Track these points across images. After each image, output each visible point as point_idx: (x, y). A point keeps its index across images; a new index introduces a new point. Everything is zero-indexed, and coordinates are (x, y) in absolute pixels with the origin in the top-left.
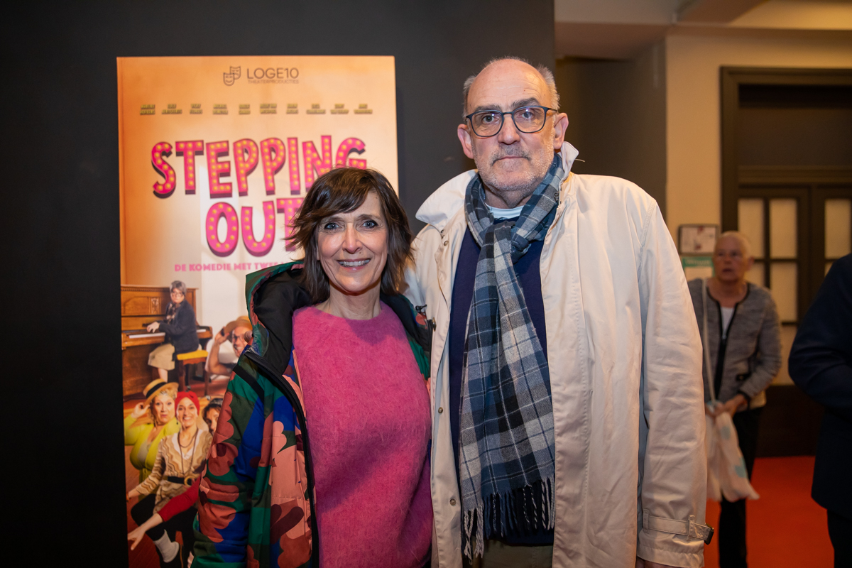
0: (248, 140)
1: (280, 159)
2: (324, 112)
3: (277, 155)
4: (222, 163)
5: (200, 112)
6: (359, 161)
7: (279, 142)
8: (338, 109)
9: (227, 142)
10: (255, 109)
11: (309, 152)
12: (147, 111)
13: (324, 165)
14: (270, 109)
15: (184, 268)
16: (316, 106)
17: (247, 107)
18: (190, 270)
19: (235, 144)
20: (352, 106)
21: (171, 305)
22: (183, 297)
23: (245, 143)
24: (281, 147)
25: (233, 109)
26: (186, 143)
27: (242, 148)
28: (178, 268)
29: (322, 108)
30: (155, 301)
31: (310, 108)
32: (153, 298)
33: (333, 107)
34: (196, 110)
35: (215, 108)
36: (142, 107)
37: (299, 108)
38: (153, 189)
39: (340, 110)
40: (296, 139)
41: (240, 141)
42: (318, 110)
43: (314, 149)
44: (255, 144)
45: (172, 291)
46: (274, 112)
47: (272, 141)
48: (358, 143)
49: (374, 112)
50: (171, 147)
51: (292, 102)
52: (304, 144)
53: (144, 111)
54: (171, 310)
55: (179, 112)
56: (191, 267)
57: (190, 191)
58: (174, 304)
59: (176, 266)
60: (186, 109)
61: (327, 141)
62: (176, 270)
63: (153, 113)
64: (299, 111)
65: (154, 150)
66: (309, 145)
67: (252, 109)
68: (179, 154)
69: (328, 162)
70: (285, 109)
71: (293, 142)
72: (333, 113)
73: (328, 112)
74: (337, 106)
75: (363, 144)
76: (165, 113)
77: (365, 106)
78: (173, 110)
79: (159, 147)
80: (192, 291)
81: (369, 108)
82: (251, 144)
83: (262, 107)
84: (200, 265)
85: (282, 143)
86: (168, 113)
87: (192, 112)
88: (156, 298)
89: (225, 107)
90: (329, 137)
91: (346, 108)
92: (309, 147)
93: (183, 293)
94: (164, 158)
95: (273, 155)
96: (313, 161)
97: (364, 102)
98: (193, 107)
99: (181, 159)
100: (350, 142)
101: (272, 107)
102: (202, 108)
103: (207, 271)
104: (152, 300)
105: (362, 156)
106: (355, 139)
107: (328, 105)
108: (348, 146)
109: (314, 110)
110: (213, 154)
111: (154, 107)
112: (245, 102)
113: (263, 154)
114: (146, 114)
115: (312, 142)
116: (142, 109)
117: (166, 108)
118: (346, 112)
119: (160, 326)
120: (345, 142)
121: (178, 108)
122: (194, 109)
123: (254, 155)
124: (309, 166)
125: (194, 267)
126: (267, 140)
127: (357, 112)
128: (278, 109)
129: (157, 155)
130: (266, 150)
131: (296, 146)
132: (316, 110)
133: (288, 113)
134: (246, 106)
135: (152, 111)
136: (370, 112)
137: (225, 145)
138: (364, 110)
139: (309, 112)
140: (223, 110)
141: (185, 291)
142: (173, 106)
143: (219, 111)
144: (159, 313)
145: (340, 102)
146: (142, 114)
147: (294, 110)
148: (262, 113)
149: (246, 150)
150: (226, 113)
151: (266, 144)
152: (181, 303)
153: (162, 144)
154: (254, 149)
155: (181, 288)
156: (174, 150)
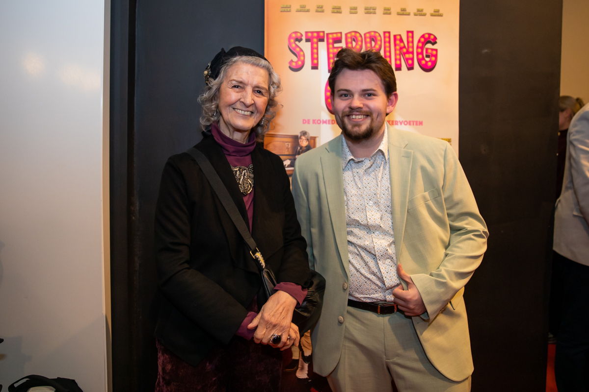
0: (356, 32)
1: (377, 47)
2: (409, 14)
3: (376, 44)
4: (337, 48)
5: (323, 12)
6: (433, 50)
7: (377, 35)
8: (419, 12)
9: (341, 33)
10: (361, 11)
11: (398, 42)
12: (286, 9)
13: (408, 52)
14: (372, 11)
15: (308, 122)
16: (404, 10)
17: (355, 9)
18: (313, 123)
19: (346, 35)
20: (429, 10)
21: (299, 148)
22: (307, 143)
23: (353, 34)
24: (379, 38)
25: (345, 10)
26: (312, 33)
27: (351, 38)
28: (305, 122)
29: (408, 11)
30: (288, 145)
31: (399, 11)
32: (287, 142)
33: (415, 11)
34: (320, 9)
35: (333, 9)
36: (282, 6)
37: (392, 10)
38: (288, 65)
39: (420, 13)
40: (389, 33)
41: (350, 33)
42: (405, 12)
43: (401, 40)
44: (361, 36)
45: (300, 138)
46: (375, 13)
47: (373, 34)
48: (432, 37)
49: (444, 15)
50: (302, 35)
51: (387, 6)
52: (395, 36)
53: (283, 9)
54: (299, 152)
55: (308, 11)
56: (314, 121)
57: (315, 67)
58: (301, 148)
59: (304, 120)
60: (313, 8)
61: (410, 34)
62: (303, 123)
63: (290, 11)
64: (392, 13)
65: (290, 37)
66: (398, 37)
67: (359, 10)
68: (307, 40)
69: (411, 50)
70: (382, 11)
71: (387, 35)
72: (415, 15)
73: (412, 14)
74: (418, 10)
75: (435, 38)
76: (297, 11)
77: (438, 11)
78: (303, 9)
79: (294, 35)
80: (314, 138)
81: (441, 12)
82: (358, 35)
83: (365, 9)
84: (320, 120)
85: (380, 35)
86: (300, 11)
87: (317, 11)
88: (289, 142)
89: (339, 8)
90: (412, 32)
91: (424, 12)
92: (398, 39)
93: (308, 140)
94: (297, 43)
95: (373, 43)
96: (401, 48)
97: (437, 8)
98: (318, 8)
99: (309, 44)
100: (427, 36)
101: (373, 9)
102: (324, 8)
103: (325, 124)
104: (286, 144)
105: (435, 47)
106: (430, 35)
107: (412, 9)
108: (425, 39)
109: (402, 12)
110: (331, 41)
111: (290, 7)
112: (354, 5)
113: (366, 43)
114: (284, 11)
115: (400, 35)
116: (282, 8)
117: (299, 8)
118: (425, 15)
119: (291, 162)
120: (423, 36)
121: (307, 8)
122: (318, 9)
123: (360, 43)
124: (398, 52)
125: (316, 121)
126: (369, 33)
127: (432, 15)
128: (377, 11)
129: (292, 41)
130: (368, 40)
131: (389, 37)
132: (403, 12)
133: (384, 14)
134: (354, 7)
135: (289, 9)
136: (441, 15)
137: (339, 35)
138: (437, 14)
139: (398, 14)
140: (338, 10)
141: (309, 138)
142: (304, 7)
143: (335, 10)
144: (290, 154)
145: (420, 7)
146: (281, 11)
147: (389, 11)
148: (366, 13)
149: (354, 39)
150: (340, 13)
151: (368, 35)
152: (306, 147)
153: (296, 33)
154: (360, 39)
155: (306, 136)
156: (304, 38)
